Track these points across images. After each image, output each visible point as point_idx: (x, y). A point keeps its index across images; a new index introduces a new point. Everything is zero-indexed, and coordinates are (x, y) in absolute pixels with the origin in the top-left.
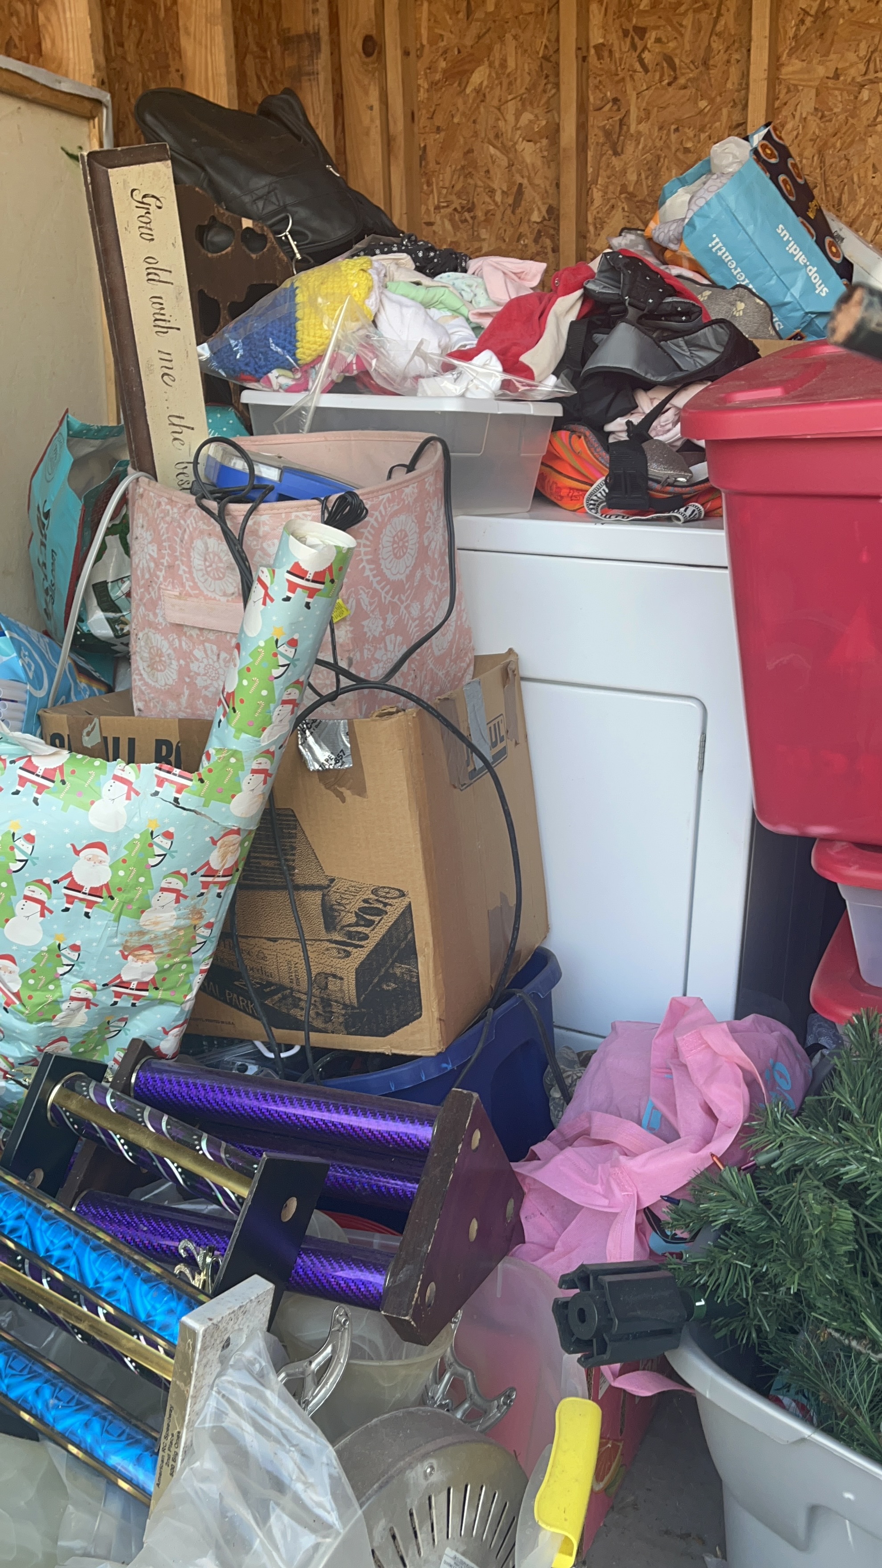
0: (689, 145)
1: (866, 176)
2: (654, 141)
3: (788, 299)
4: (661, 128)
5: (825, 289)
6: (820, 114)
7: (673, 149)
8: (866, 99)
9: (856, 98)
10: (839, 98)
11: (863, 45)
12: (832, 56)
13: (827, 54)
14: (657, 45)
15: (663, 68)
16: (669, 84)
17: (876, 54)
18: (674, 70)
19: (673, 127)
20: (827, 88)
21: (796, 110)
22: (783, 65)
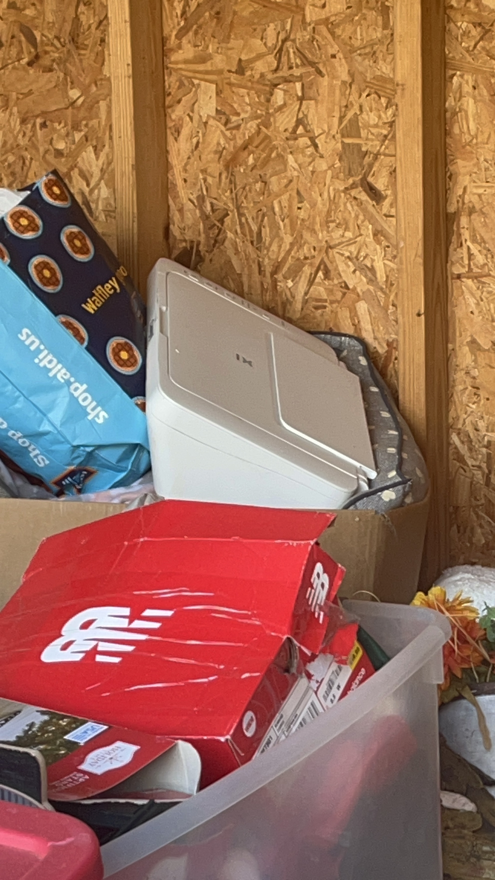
0: (61, 146)
1: (290, 207)
2: (16, 138)
4: (24, 121)
5: (103, 414)
6: (223, 120)
7: (42, 150)
8: (280, 102)
9: (268, 101)
10: (247, 100)
11: (271, 31)
12: (233, 43)
13: (227, 39)
14: (12, 11)
15: (20, 42)
16: (30, 64)
17: (289, 43)
18: (35, 46)
19: (39, 121)
20: (230, 84)
21: (192, 111)
22: (171, 50)
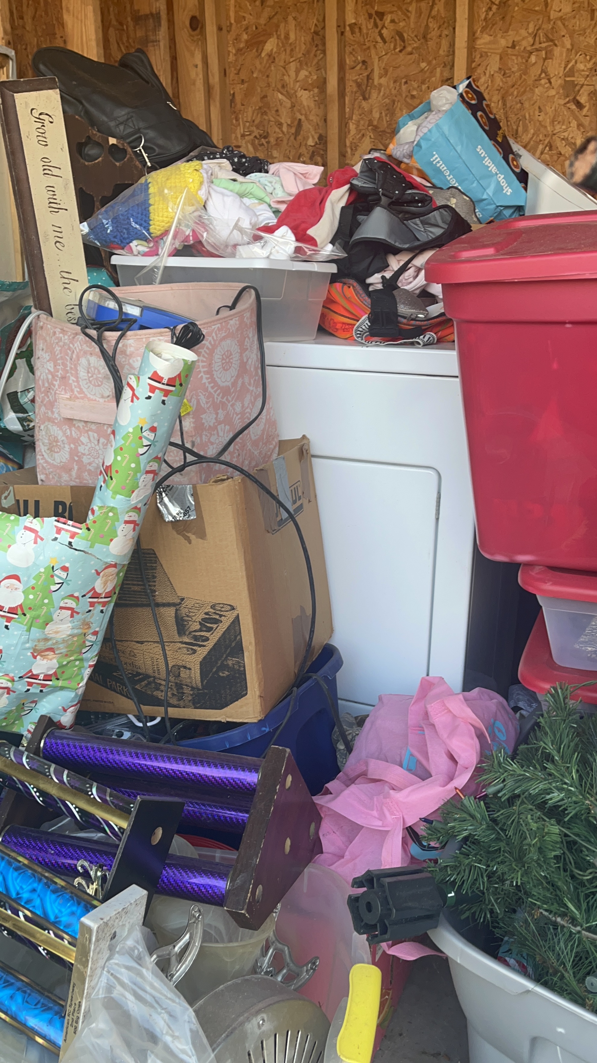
0: (415, 93)
1: (534, 115)
2: (390, 90)
3: (485, 197)
4: (395, 82)
5: (510, 190)
6: (503, 73)
7: (404, 95)
8: (534, 62)
9: (527, 61)
10: (516, 61)
11: (531, 26)
12: (510, 32)
13: (507, 31)
14: (392, 24)
15: (396, 40)
16: (401, 51)
17: (540, 31)
18: (403, 41)
19: (404, 81)
20: (507, 55)
21: (486, 69)
22: (477, 38)
